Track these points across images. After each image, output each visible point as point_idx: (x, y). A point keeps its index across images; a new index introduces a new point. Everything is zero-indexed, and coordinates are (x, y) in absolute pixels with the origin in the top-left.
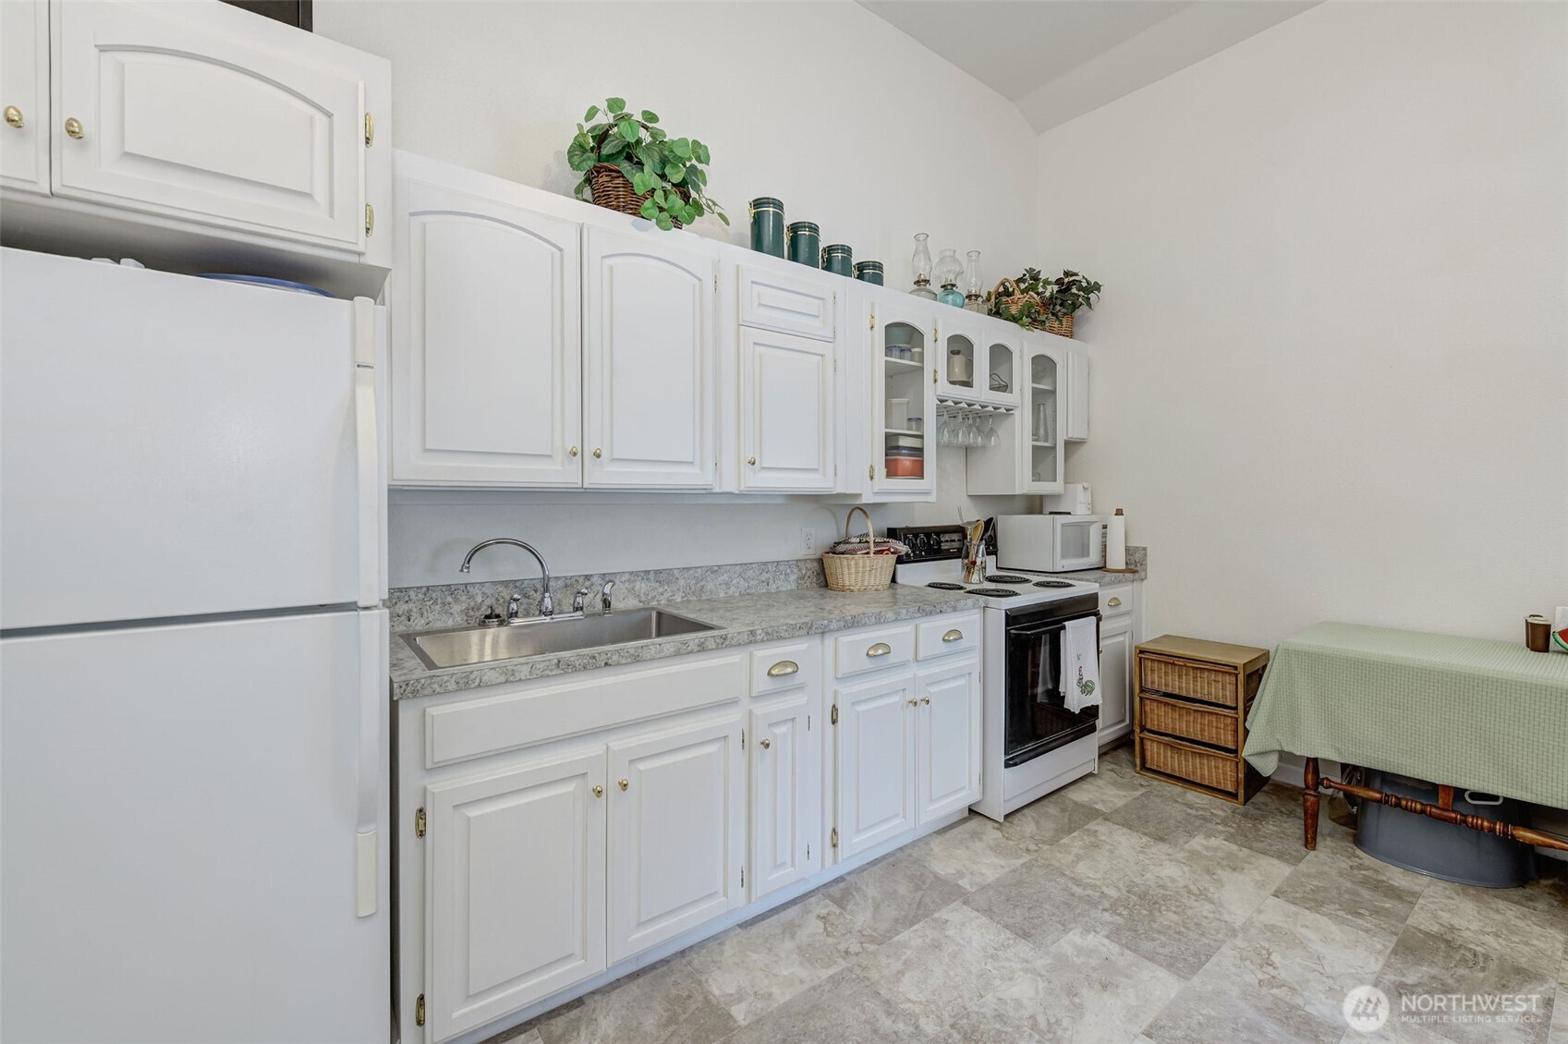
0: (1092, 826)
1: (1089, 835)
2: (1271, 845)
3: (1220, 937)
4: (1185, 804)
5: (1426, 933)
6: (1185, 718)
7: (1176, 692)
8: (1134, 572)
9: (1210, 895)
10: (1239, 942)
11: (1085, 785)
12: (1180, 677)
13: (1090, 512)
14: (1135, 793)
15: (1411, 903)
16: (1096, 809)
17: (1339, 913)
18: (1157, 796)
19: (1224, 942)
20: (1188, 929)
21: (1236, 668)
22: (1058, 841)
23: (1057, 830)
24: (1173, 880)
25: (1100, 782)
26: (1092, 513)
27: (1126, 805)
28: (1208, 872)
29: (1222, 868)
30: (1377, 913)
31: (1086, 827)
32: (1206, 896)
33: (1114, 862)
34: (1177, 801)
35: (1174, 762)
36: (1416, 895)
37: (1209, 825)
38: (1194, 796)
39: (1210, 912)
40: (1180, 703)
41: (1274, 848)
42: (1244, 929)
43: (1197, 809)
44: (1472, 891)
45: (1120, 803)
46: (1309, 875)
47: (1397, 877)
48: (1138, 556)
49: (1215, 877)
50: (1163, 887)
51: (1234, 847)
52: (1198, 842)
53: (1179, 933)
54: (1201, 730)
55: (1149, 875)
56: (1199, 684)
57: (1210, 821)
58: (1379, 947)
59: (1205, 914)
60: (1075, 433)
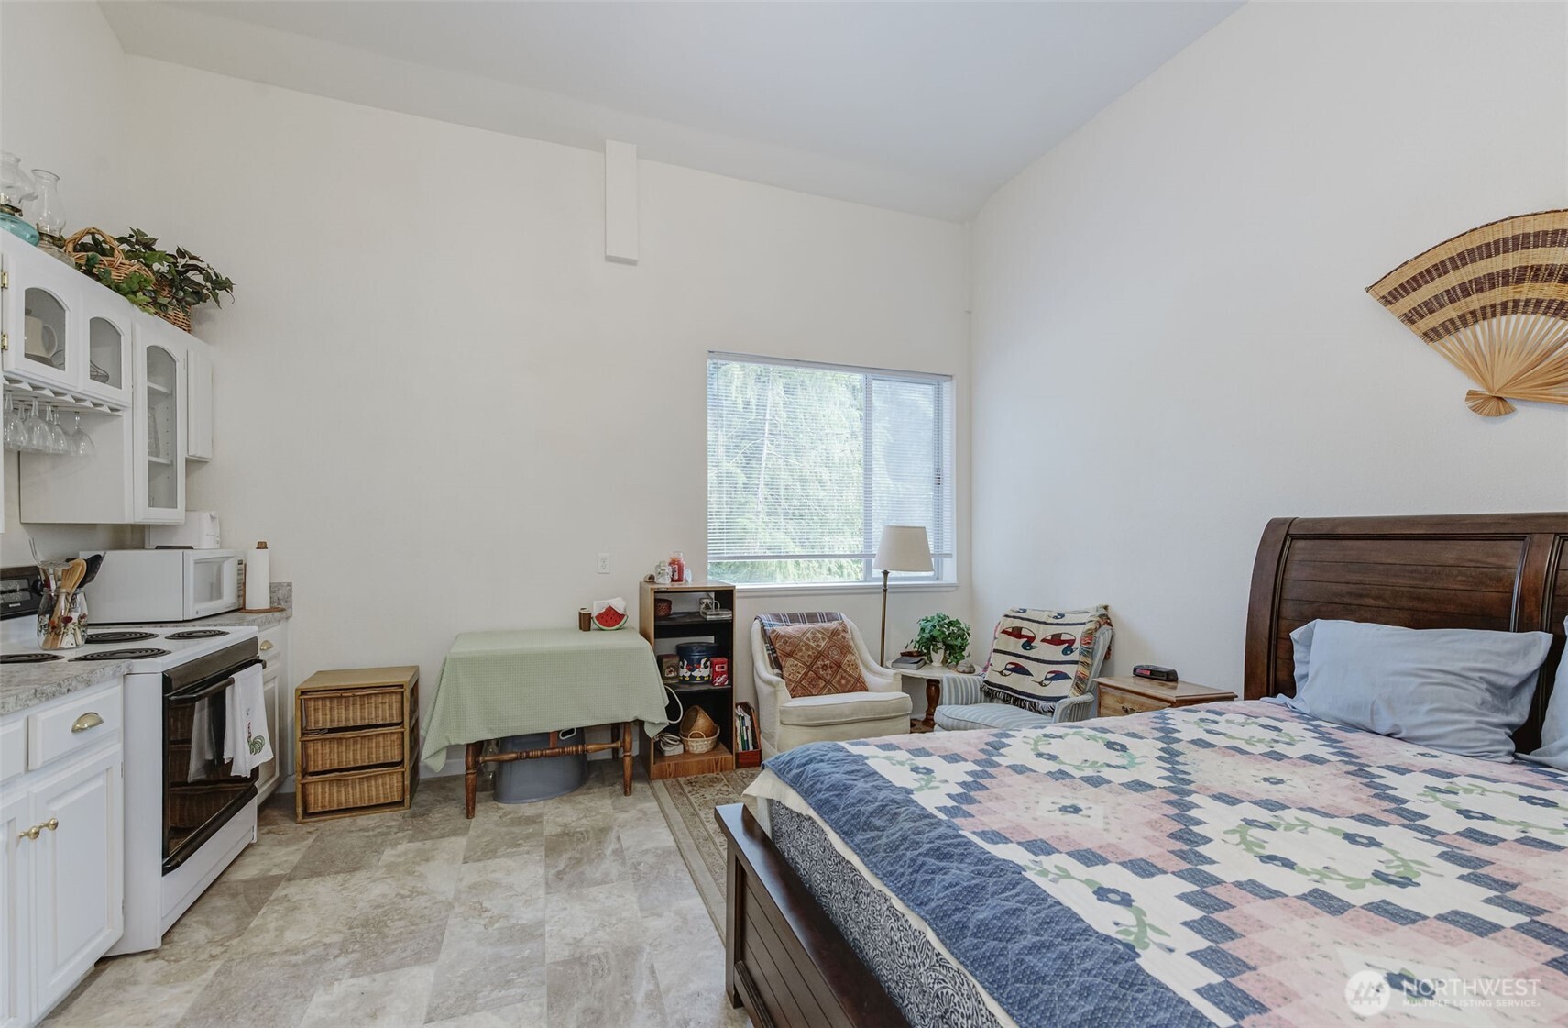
0: (279, 892)
1: (281, 903)
2: (444, 829)
3: (443, 914)
4: (360, 830)
5: (557, 835)
6: (352, 748)
7: (343, 724)
8: (282, 610)
9: (419, 890)
10: (458, 909)
11: (247, 860)
12: (347, 708)
13: (218, 546)
14: (306, 842)
15: (541, 822)
16: (273, 876)
17: (508, 851)
18: (330, 835)
19: (447, 916)
20: (417, 925)
21: (402, 686)
22: (246, 928)
23: (238, 918)
24: (384, 896)
25: (262, 849)
26: (221, 548)
27: (304, 857)
28: (409, 873)
29: (418, 864)
30: (528, 838)
31: (272, 898)
32: (417, 892)
33: (321, 912)
34: (352, 831)
35: (341, 796)
36: (541, 815)
37: (390, 837)
38: (364, 820)
39: (426, 902)
40: (349, 734)
41: (447, 830)
42: (456, 899)
43: (373, 829)
44: (565, 798)
45: (295, 859)
46: (478, 837)
47: (528, 809)
48: (281, 593)
49: (416, 874)
50: (379, 906)
51: (418, 844)
52: (389, 855)
53: (411, 932)
54: (369, 754)
55: (361, 904)
56: (366, 710)
57: (389, 833)
58: (538, 858)
59: (423, 905)
60: (196, 451)
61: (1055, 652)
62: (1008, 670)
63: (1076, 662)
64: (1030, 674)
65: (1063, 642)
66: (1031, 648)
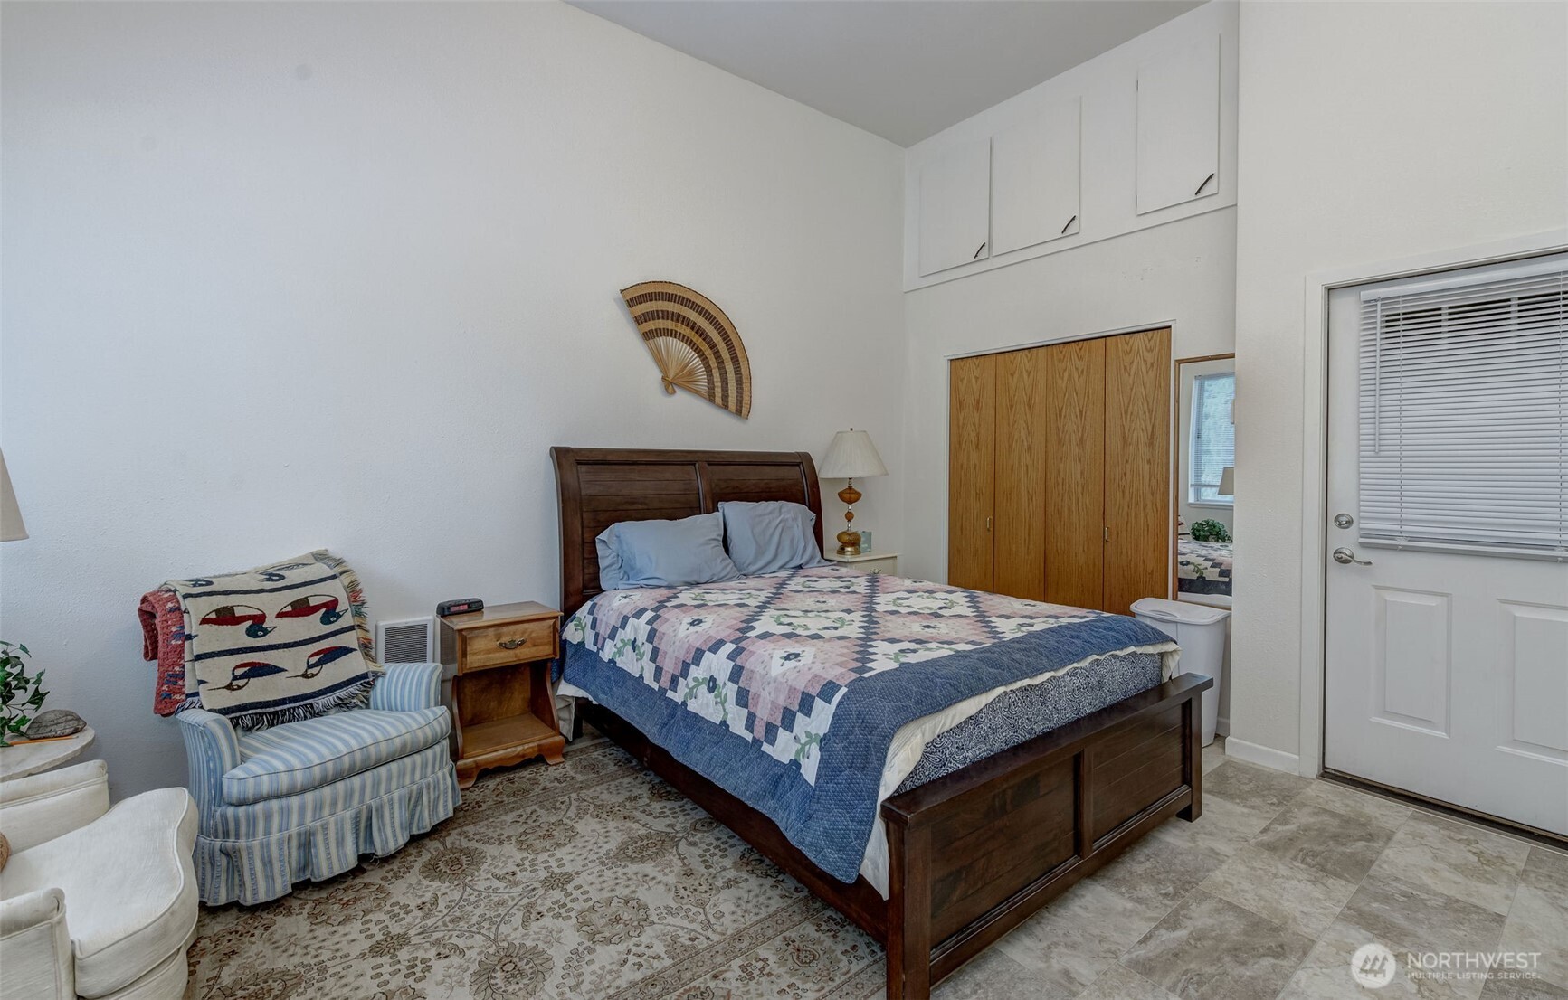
61: (311, 625)
62: (242, 677)
63: (351, 628)
64: (280, 670)
65: (316, 609)
66: (266, 632)
